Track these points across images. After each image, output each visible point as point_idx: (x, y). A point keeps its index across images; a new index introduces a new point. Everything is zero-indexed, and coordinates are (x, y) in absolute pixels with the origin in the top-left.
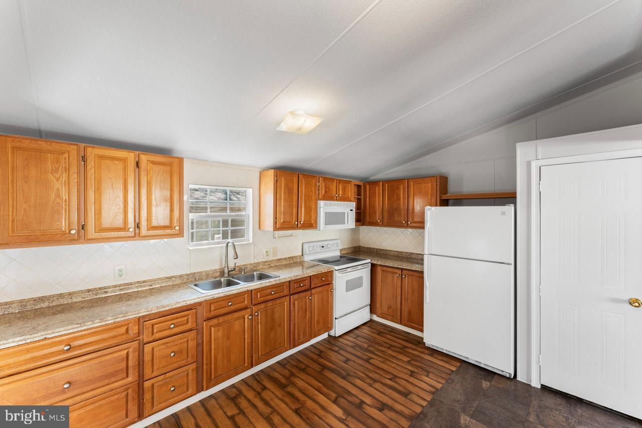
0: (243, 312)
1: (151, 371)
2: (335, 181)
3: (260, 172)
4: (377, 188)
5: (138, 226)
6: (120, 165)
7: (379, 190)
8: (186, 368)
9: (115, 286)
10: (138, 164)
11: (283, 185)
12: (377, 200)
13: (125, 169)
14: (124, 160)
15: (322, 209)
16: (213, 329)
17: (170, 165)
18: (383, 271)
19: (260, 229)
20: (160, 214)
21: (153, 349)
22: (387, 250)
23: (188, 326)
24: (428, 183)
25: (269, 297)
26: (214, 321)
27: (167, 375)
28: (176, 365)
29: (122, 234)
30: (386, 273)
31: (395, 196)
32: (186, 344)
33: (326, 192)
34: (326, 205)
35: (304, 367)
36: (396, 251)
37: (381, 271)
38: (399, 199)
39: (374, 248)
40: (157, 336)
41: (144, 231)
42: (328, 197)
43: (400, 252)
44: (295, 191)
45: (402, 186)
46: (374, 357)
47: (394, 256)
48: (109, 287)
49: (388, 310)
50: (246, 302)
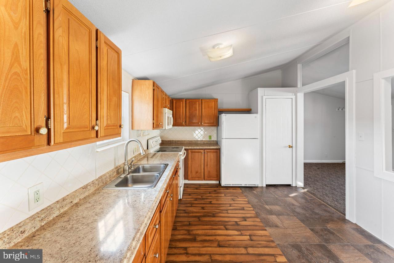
4: (182, 103)
7: (183, 104)
12: (182, 109)
18: (192, 152)
19: (132, 129)
22: (182, 141)
24: (213, 102)
30: (194, 153)
31: (194, 108)
35: (188, 223)
36: (188, 141)
37: (190, 152)
38: (196, 110)
39: (173, 141)
43: (191, 141)
45: (198, 103)
46: (212, 200)
47: (187, 144)
49: (196, 174)
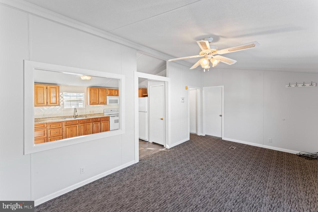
0: (77, 125)
1: (50, 135)
2: (114, 90)
3: (87, 88)
5: (47, 103)
6: (42, 88)
8: (60, 136)
9: (42, 118)
10: (47, 88)
11: (93, 92)
13: (44, 89)
14: (43, 87)
15: (108, 99)
16: (67, 128)
17: (56, 88)
20: (53, 100)
21: (51, 131)
23: (60, 127)
25: (85, 122)
26: (68, 126)
27: (55, 137)
28: (57, 135)
29: (43, 105)
32: (59, 131)
33: (110, 93)
34: (109, 97)
40: (51, 128)
41: (49, 104)
42: (111, 95)
44: (97, 93)
48: (41, 118)
50: (77, 123)
